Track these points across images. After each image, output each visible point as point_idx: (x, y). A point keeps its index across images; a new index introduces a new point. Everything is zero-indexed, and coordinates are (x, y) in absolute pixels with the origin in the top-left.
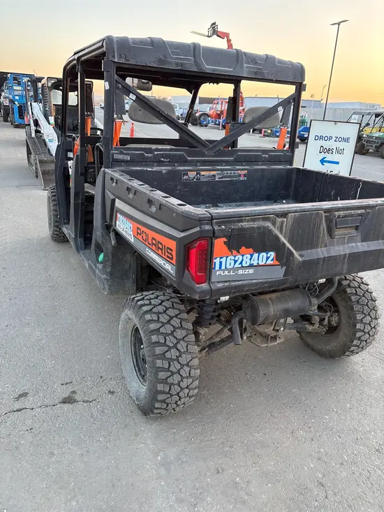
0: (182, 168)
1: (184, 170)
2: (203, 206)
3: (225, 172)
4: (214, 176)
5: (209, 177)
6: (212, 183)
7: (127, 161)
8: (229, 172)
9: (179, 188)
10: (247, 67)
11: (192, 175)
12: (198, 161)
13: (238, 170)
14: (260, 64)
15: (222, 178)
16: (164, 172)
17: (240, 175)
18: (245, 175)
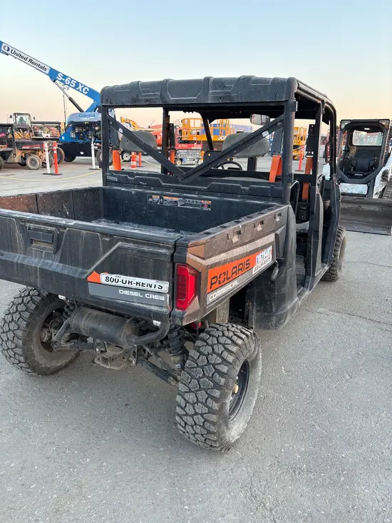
0: (148, 191)
1: (149, 194)
2: (166, 229)
3: (188, 200)
4: (176, 202)
5: (171, 202)
6: (173, 209)
7: (116, 182)
8: (191, 200)
9: (145, 208)
10: (213, 93)
11: (156, 198)
12: (172, 187)
13: (201, 199)
14: (230, 88)
15: (184, 205)
16: (133, 193)
17: (203, 205)
18: (209, 206)
